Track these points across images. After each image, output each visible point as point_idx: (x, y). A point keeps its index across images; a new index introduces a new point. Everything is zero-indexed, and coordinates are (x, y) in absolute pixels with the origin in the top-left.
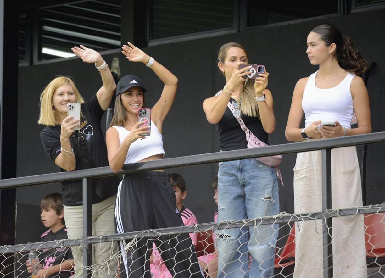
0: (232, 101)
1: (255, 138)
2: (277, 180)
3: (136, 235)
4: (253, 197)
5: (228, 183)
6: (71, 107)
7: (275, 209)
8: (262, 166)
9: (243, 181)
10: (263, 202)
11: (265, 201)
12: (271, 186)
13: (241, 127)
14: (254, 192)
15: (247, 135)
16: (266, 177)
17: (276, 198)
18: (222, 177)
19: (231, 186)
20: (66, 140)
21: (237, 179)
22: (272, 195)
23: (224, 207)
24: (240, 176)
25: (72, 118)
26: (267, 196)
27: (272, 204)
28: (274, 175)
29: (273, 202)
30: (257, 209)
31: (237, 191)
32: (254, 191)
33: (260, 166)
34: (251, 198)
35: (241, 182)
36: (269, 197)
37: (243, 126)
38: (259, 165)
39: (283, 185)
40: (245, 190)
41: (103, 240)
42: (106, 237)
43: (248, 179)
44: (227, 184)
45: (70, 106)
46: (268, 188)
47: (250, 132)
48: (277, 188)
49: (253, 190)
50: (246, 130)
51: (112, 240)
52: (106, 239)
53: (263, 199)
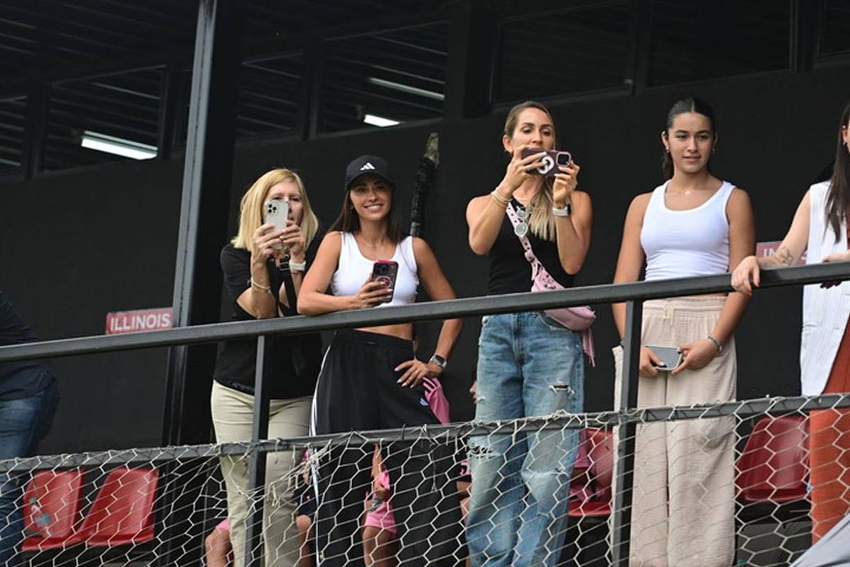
0: (518, 207)
1: (547, 276)
2: (582, 355)
3: (331, 440)
4: (535, 383)
5: (495, 356)
6: (272, 209)
7: (574, 407)
8: (555, 329)
9: (521, 352)
10: (551, 392)
11: (556, 392)
12: (569, 365)
13: (526, 254)
14: (538, 374)
15: (535, 270)
16: (561, 348)
17: (578, 387)
18: (487, 343)
19: (501, 360)
20: (259, 265)
21: (510, 349)
22: (571, 382)
23: (484, 398)
24: (515, 343)
25: (271, 228)
26: (560, 383)
27: (570, 398)
28: (577, 346)
29: (571, 395)
30: (541, 405)
31: (508, 369)
32: (538, 372)
33: (553, 328)
34: (532, 385)
35: (517, 354)
36: (563, 385)
37: (529, 254)
38: (551, 327)
39: (594, 365)
40: (523, 369)
41: (281, 448)
42: (288, 441)
43: (528, 350)
44: (492, 357)
45: (270, 206)
46: (562, 368)
47: (539, 265)
48: (582, 370)
49: (535, 370)
50: (533, 260)
51: (294, 447)
52: (285, 445)
53: (553, 387)
